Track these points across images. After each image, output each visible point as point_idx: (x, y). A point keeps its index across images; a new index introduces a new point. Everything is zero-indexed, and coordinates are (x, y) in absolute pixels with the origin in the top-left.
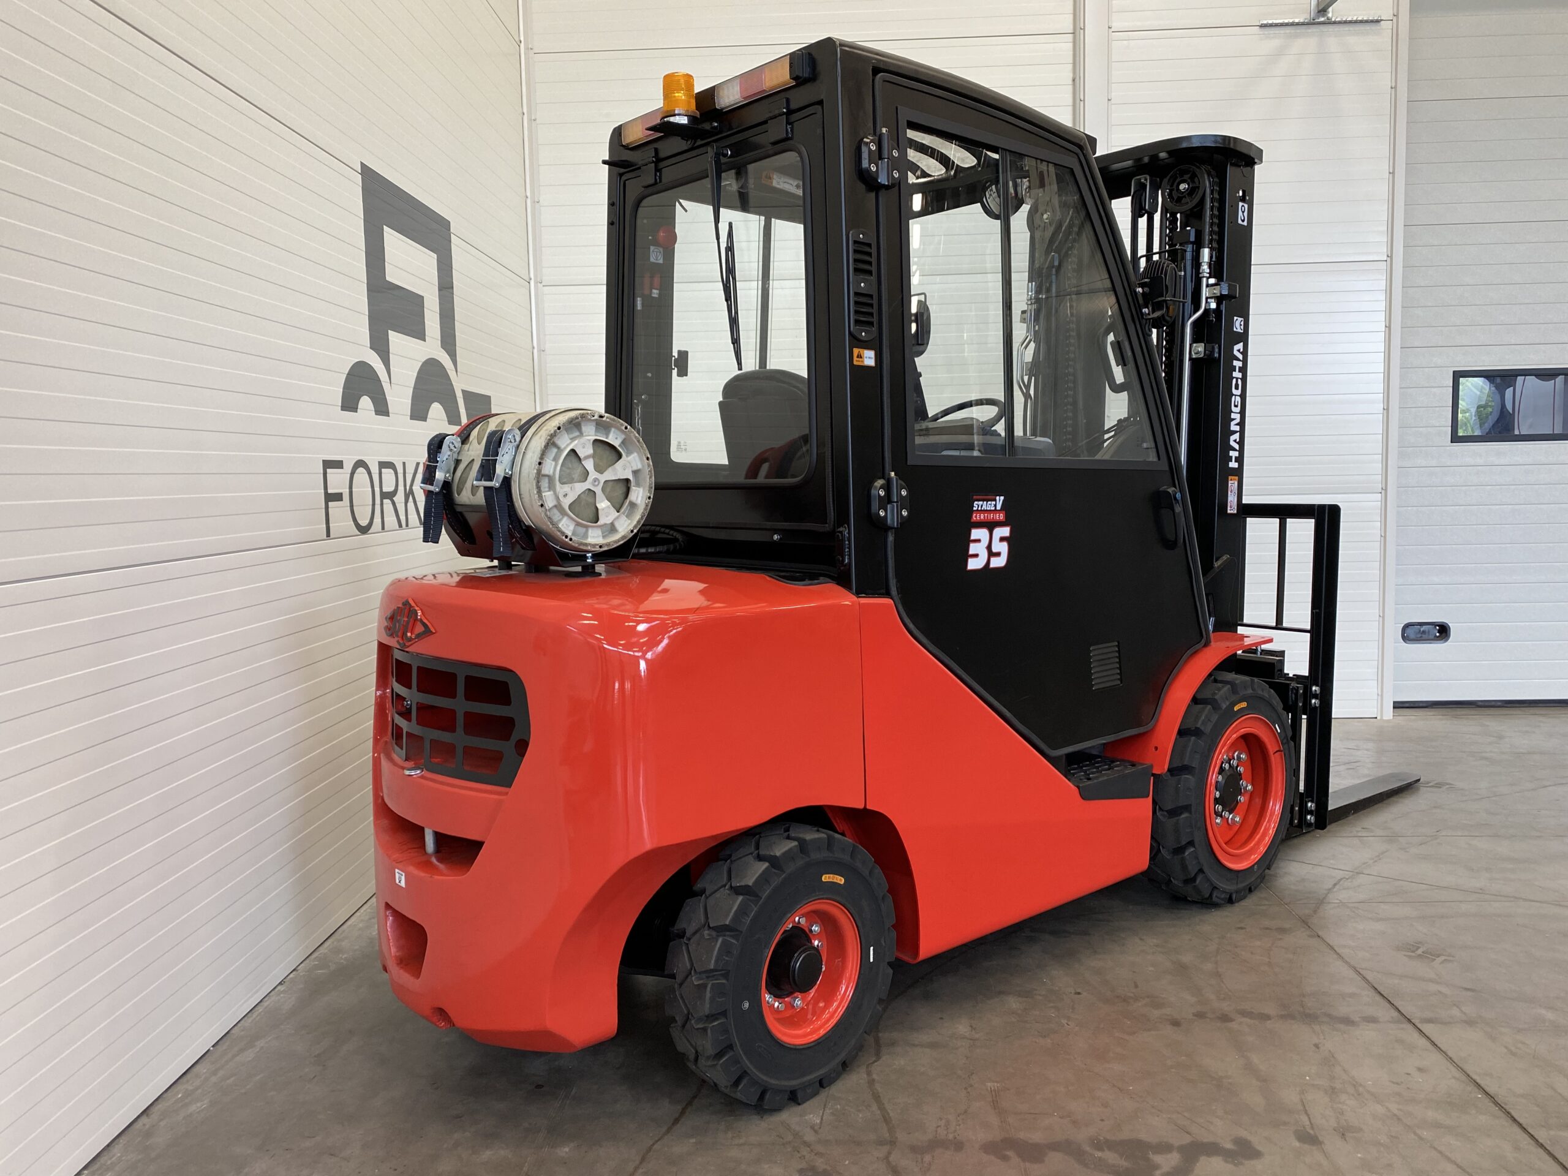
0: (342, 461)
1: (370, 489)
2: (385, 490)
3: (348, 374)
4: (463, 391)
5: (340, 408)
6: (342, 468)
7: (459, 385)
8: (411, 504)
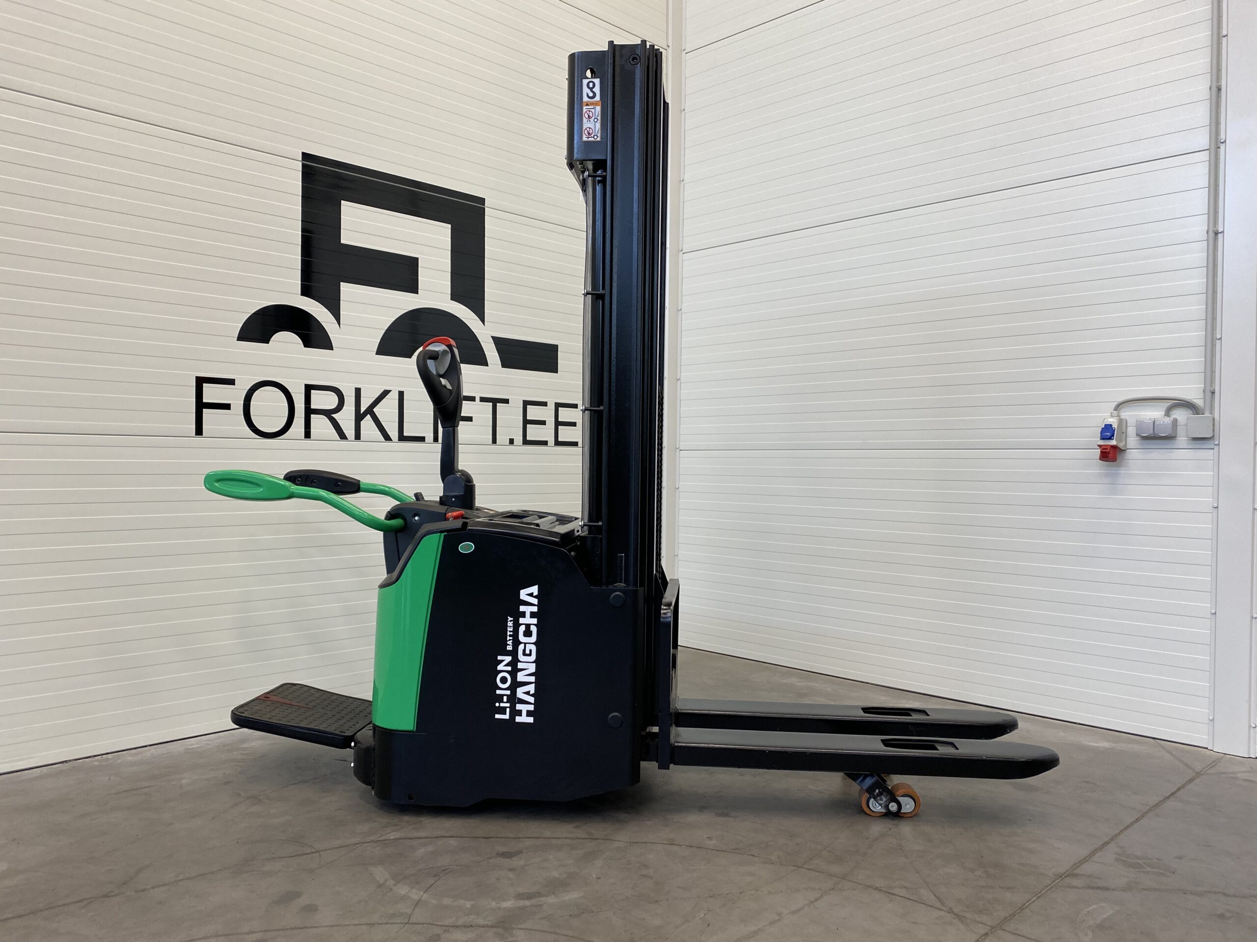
0: (234, 380)
1: (286, 405)
2: (313, 407)
3: (254, 314)
4: (493, 337)
5: (236, 339)
6: (234, 384)
7: (484, 333)
8: (367, 422)
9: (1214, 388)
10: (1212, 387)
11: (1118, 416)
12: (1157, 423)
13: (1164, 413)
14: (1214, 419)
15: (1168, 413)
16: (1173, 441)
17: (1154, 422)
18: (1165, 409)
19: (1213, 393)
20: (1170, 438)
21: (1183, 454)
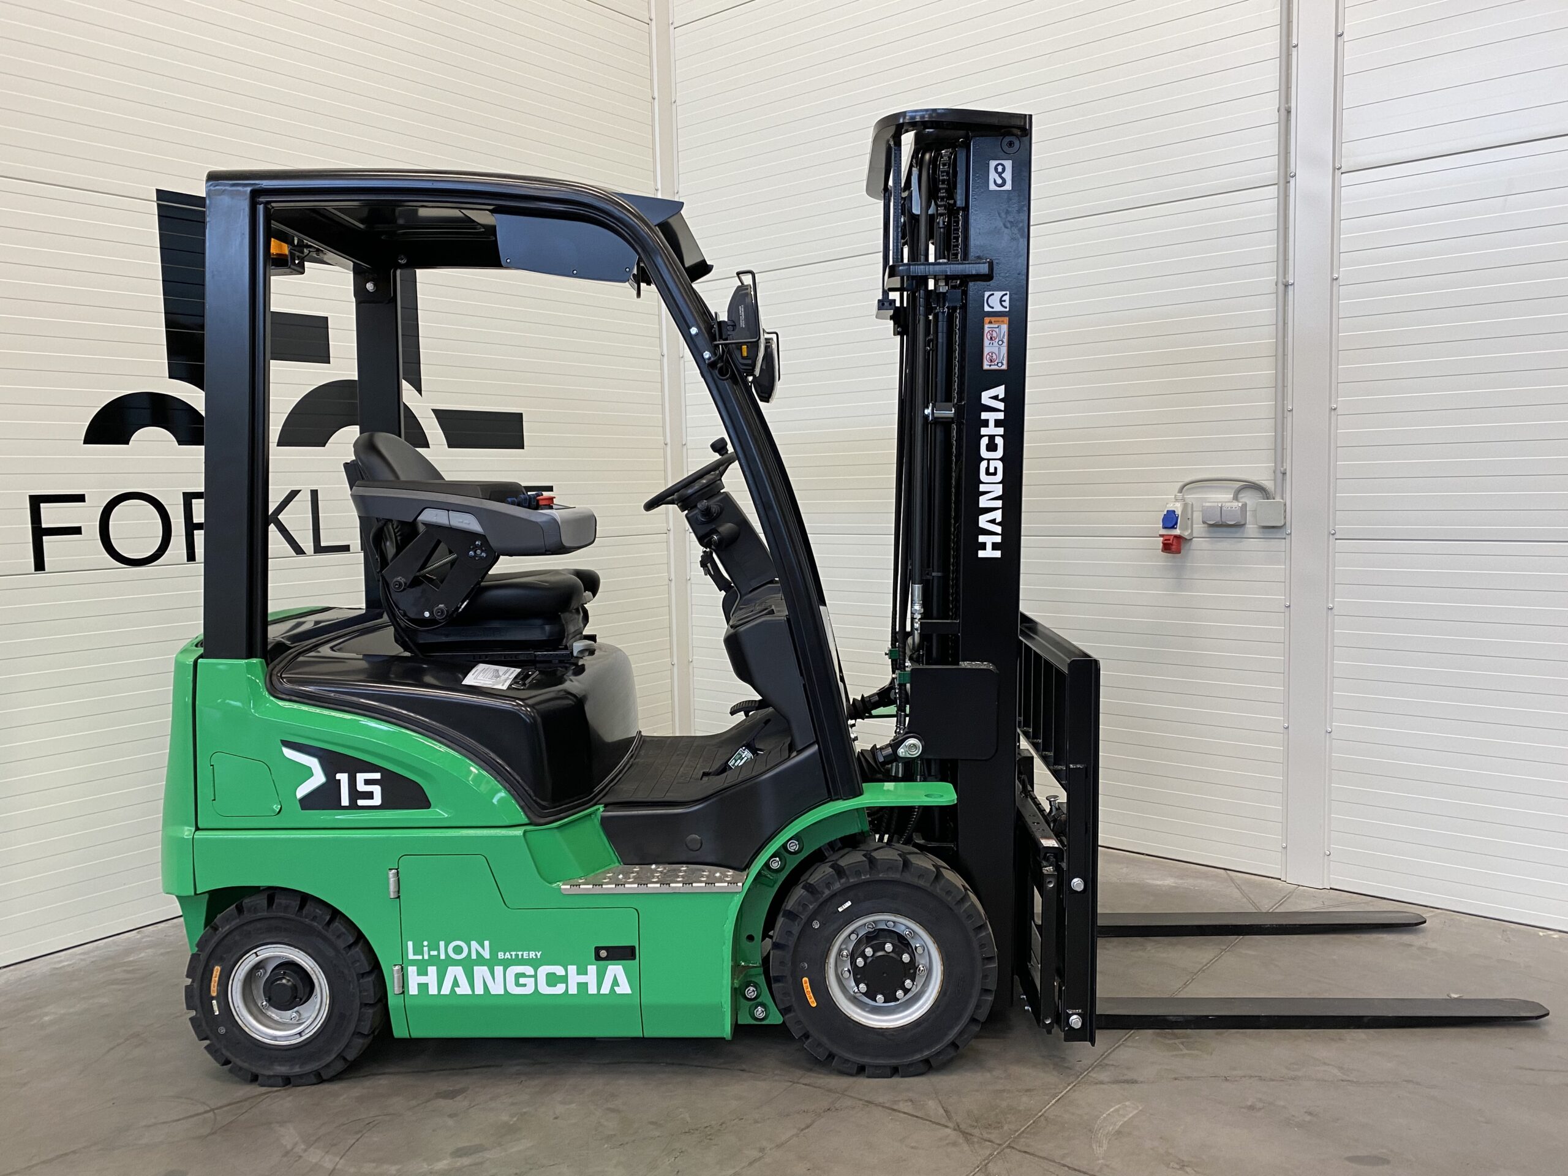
0: (84, 495)
1: (160, 521)
2: (195, 521)
3: (105, 407)
4: (433, 411)
5: (82, 442)
6: (84, 501)
7: (422, 407)
9: (1285, 467)
10: (1282, 467)
11: (1183, 499)
12: (1224, 508)
13: (1232, 496)
14: (1285, 505)
15: (1236, 498)
16: (1243, 528)
17: (1221, 508)
18: (1233, 491)
19: (1284, 474)
20: (1239, 526)
21: (1253, 545)
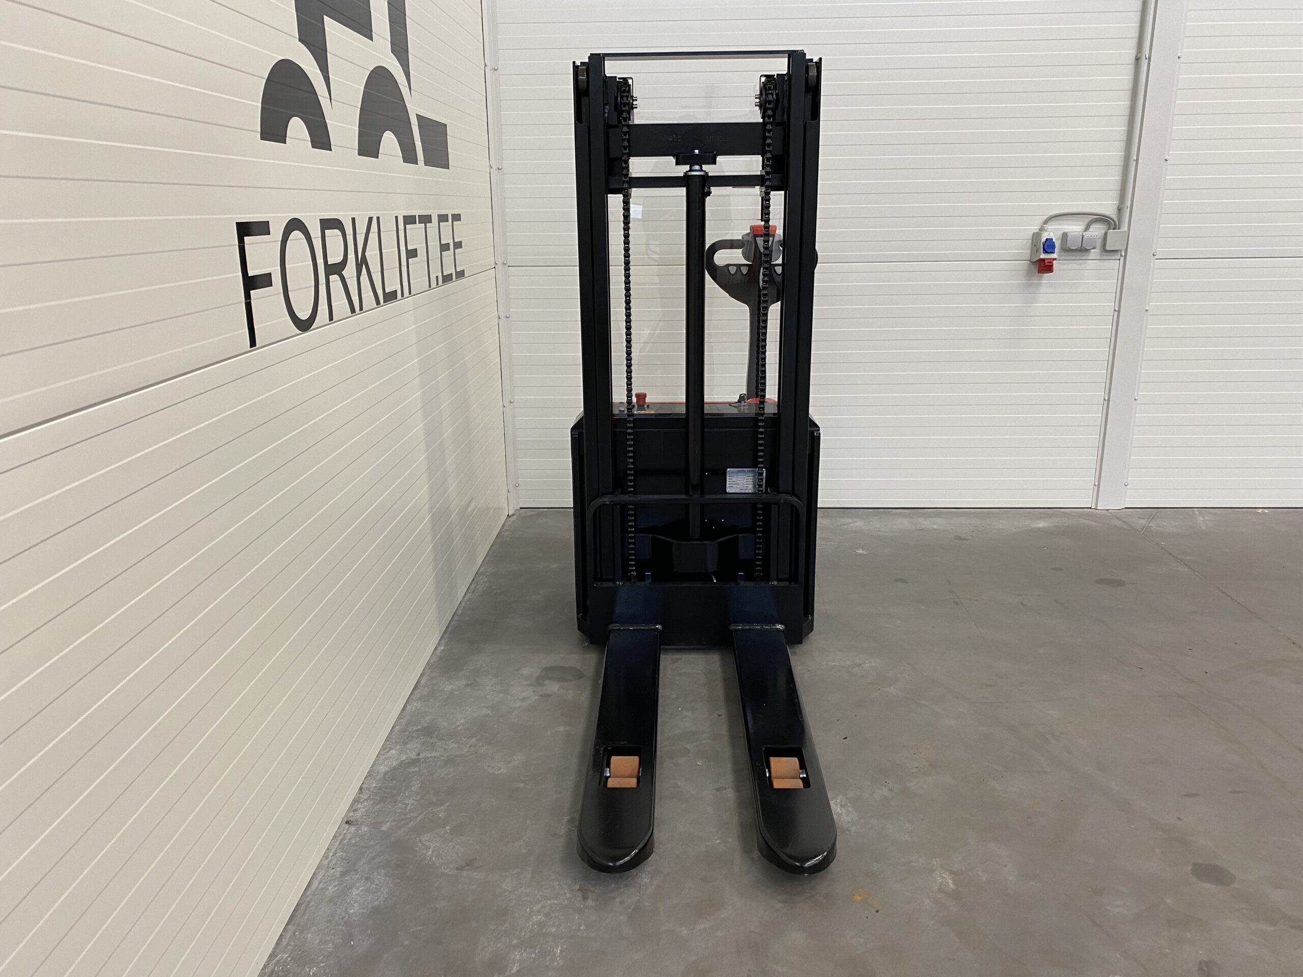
1: (311, 262)
2: (329, 261)
3: (268, 79)
4: (417, 115)
5: (259, 135)
6: (269, 234)
7: (415, 107)
10: (1125, 204)
12: (1085, 237)
13: (1085, 227)
14: (1127, 234)
15: (1087, 227)
16: (1088, 253)
18: (1085, 223)
20: (1085, 250)
21: (1092, 264)
